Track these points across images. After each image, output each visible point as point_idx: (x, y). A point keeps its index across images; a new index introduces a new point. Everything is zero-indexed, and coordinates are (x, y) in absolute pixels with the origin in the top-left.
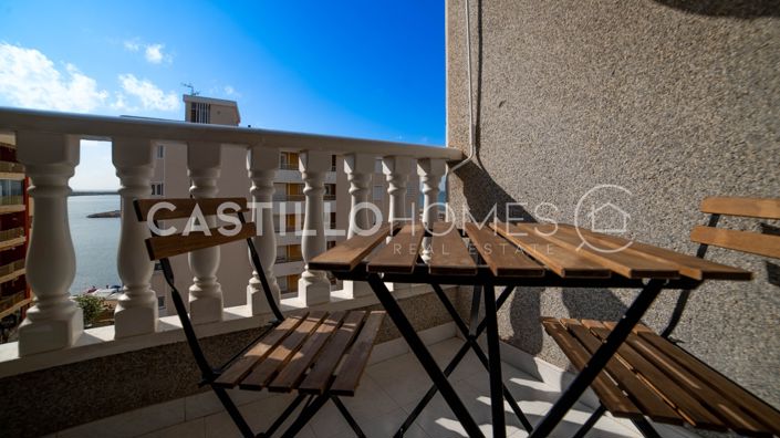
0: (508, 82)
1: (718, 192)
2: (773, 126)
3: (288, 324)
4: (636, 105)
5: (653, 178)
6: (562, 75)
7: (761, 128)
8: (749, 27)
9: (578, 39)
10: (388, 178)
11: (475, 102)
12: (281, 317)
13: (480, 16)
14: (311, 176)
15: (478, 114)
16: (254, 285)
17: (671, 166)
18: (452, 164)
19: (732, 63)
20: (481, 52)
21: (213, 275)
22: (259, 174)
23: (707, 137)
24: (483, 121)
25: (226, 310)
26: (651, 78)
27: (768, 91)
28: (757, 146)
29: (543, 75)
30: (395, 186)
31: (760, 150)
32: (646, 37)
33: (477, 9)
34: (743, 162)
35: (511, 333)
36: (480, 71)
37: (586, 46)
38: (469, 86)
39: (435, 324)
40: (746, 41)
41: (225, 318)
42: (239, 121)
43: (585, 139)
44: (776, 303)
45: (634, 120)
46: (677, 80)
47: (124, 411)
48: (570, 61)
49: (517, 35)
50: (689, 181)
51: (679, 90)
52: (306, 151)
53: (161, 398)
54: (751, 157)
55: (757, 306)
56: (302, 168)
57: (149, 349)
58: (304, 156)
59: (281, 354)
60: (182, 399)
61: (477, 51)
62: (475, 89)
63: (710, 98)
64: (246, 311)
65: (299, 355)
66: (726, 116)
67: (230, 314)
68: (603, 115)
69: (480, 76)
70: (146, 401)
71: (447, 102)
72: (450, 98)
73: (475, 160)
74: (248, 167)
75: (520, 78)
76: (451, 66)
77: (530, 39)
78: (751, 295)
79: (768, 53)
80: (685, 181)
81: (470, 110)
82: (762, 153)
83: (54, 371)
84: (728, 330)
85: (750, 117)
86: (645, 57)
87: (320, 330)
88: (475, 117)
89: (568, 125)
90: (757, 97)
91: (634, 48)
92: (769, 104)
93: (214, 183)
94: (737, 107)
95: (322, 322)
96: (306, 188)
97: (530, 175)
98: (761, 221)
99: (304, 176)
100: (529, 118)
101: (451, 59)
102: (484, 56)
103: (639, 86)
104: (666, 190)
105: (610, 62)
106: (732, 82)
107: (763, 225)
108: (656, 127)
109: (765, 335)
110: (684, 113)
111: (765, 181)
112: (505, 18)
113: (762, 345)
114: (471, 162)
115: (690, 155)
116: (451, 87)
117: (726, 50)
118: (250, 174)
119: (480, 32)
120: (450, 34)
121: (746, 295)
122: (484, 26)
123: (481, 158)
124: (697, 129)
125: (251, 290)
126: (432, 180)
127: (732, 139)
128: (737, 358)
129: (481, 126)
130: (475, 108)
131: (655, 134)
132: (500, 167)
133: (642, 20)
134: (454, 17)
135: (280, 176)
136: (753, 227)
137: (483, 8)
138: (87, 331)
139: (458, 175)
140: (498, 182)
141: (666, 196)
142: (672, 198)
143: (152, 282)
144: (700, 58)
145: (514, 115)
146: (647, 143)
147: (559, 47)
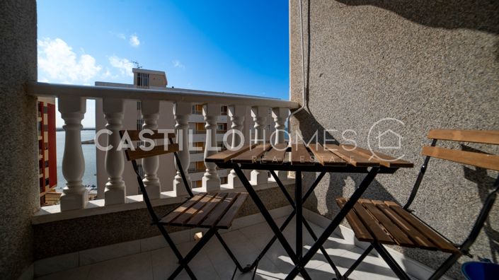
0: (325, 62)
1: (439, 127)
2: (468, 89)
3: (196, 198)
4: (396, 76)
5: (405, 118)
6: (355, 58)
7: (461, 90)
8: (455, 33)
9: (364, 37)
10: (254, 119)
11: (306, 74)
12: (192, 195)
13: (309, 22)
14: (209, 118)
15: (308, 81)
16: (177, 179)
17: (415, 112)
18: (292, 110)
19: (447, 52)
20: (309, 44)
21: (155, 173)
22: (180, 117)
23: (434, 95)
24: (310, 85)
25: (162, 193)
26: (404, 60)
27: (465, 69)
28: (460, 100)
29: (344, 58)
30: (258, 124)
31: (461, 102)
32: (401, 37)
33: (307, 18)
34: (452, 109)
35: (326, 211)
36: (309, 55)
37: (368, 41)
38: (303, 64)
39: (282, 206)
40: (453, 40)
41: (161, 197)
42: (166, 84)
43: (368, 96)
44: (468, 190)
45: (395, 85)
46: (418, 62)
47: (109, 244)
48: (360, 50)
49: (329, 34)
50: (424, 120)
51: (419, 67)
52: (206, 104)
53: (128, 238)
54: (457, 107)
55: (459, 191)
56: (204, 114)
57: (122, 212)
58: (205, 107)
59: (192, 211)
60: (139, 240)
61: (307, 43)
62: (306, 66)
63: (435, 72)
64: (173, 194)
65: (201, 212)
66: (443, 83)
67: (164, 196)
68: (378, 82)
69: (309, 58)
70: (121, 240)
71: (290, 74)
72: (292, 71)
73: (306, 108)
74: (174, 113)
75: (331, 59)
76: (292, 53)
77: (337, 37)
78: (456, 185)
79: (465, 48)
80: (422, 120)
81: (303, 79)
82: (462, 104)
83: (76, 220)
84: (444, 206)
85: (456, 83)
86: (400, 48)
87: (213, 201)
88: (306, 83)
89: (358, 88)
90: (460, 72)
91: (395, 42)
92: (466, 77)
93: (156, 122)
94: (449, 78)
95: (214, 197)
96: (207, 125)
97: (337, 117)
98: (461, 143)
99: (205, 118)
100: (336, 84)
101: (292, 48)
102: (311, 46)
103: (398, 65)
104: (412, 125)
105: (381, 51)
106: (446, 63)
107: (462, 145)
108: (406, 89)
109: (462, 208)
110: (422, 81)
111: (463, 120)
112: (323, 24)
113: (461, 213)
114: (304, 109)
115: (425, 105)
116: (292, 65)
117: (443, 45)
118: (175, 117)
119: (309, 32)
120: (292, 33)
121: (453, 185)
122: (311, 29)
124: (428, 90)
125: (175, 182)
126: (280, 120)
127: (447, 96)
128: (448, 221)
129: (310, 88)
130: (306, 77)
131: (406, 93)
133: (399, 26)
134: (294, 23)
135: (192, 118)
136: (457, 147)
137: (311, 18)
138: (90, 202)
139: (296, 117)
140: (319, 121)
141: (412, 129)
142: (414, 131)
143: (123, 175)
144: (430, 49)
145: (328, 82)
146: (402, 98)
147: (353, 41)
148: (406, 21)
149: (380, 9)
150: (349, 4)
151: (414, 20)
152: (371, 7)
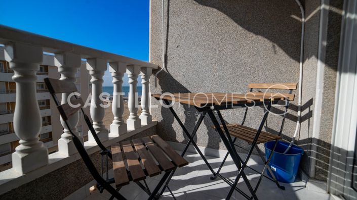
0: (181, 38)
4: (229, 53)
5: (233, 78)
6: (204, 39)
9: (210, 27)
13: (168, 7)
15: (167, 50)
17: (238, 74)
19: (253, 45)
20: (168, 23)
23: (247, 66)
24: (168, 53)
26: (233, 45)
28: (258, 69)
29: (196, 38)
32: (232, 32)
34: (255, 74)
35: (183, 139)
36: (168, 31)
37: (213, 30)
38: (162, 36)
43: (212, 64)
45: (228, 58)
46: (240, 47)
48: (207, 34)
49: (185, 19)
51: (241, 50)
54: (257, 72)
63: (248, 54)
66: (252, 60)
68: (218, 56)
71: (150, 43)
72: (152, 41)
73: (165, 70)
75: (186, 37)
76: (152, 27)
77: (191, 22)
86: (231, 38)
89: (206, 58)
91: (228, 34)
97: (190, 76)
100: (190, 54)
101: (153, 23)
102: (170, 25)
104: (237, 81)
105: (221, 38)
108: (234, 61)
110: (242, 58)
112: (180, 11)
114: (163, 71)
115: (243, 71)
116: (152, 36)
119: (168, 14)
120: (153, 11)
122: (170, 12)
123: (168, 69)
124: (245, 63)
127: (253, 67)
129: (168, 55)
131: (234, 64)
132: (177, 73)
133: (231, 26)
134: (154, 4)
137: (170, 4)
140: (176, 79)
142: (238, 84)
144: (246, 42)
145: (183, 52)
146: (232, 66)
147: (203, 28)
148: (235, 24)
149: (220, 12)
150: (200, 3)
151: (238, 24)
152: (215, 10)
